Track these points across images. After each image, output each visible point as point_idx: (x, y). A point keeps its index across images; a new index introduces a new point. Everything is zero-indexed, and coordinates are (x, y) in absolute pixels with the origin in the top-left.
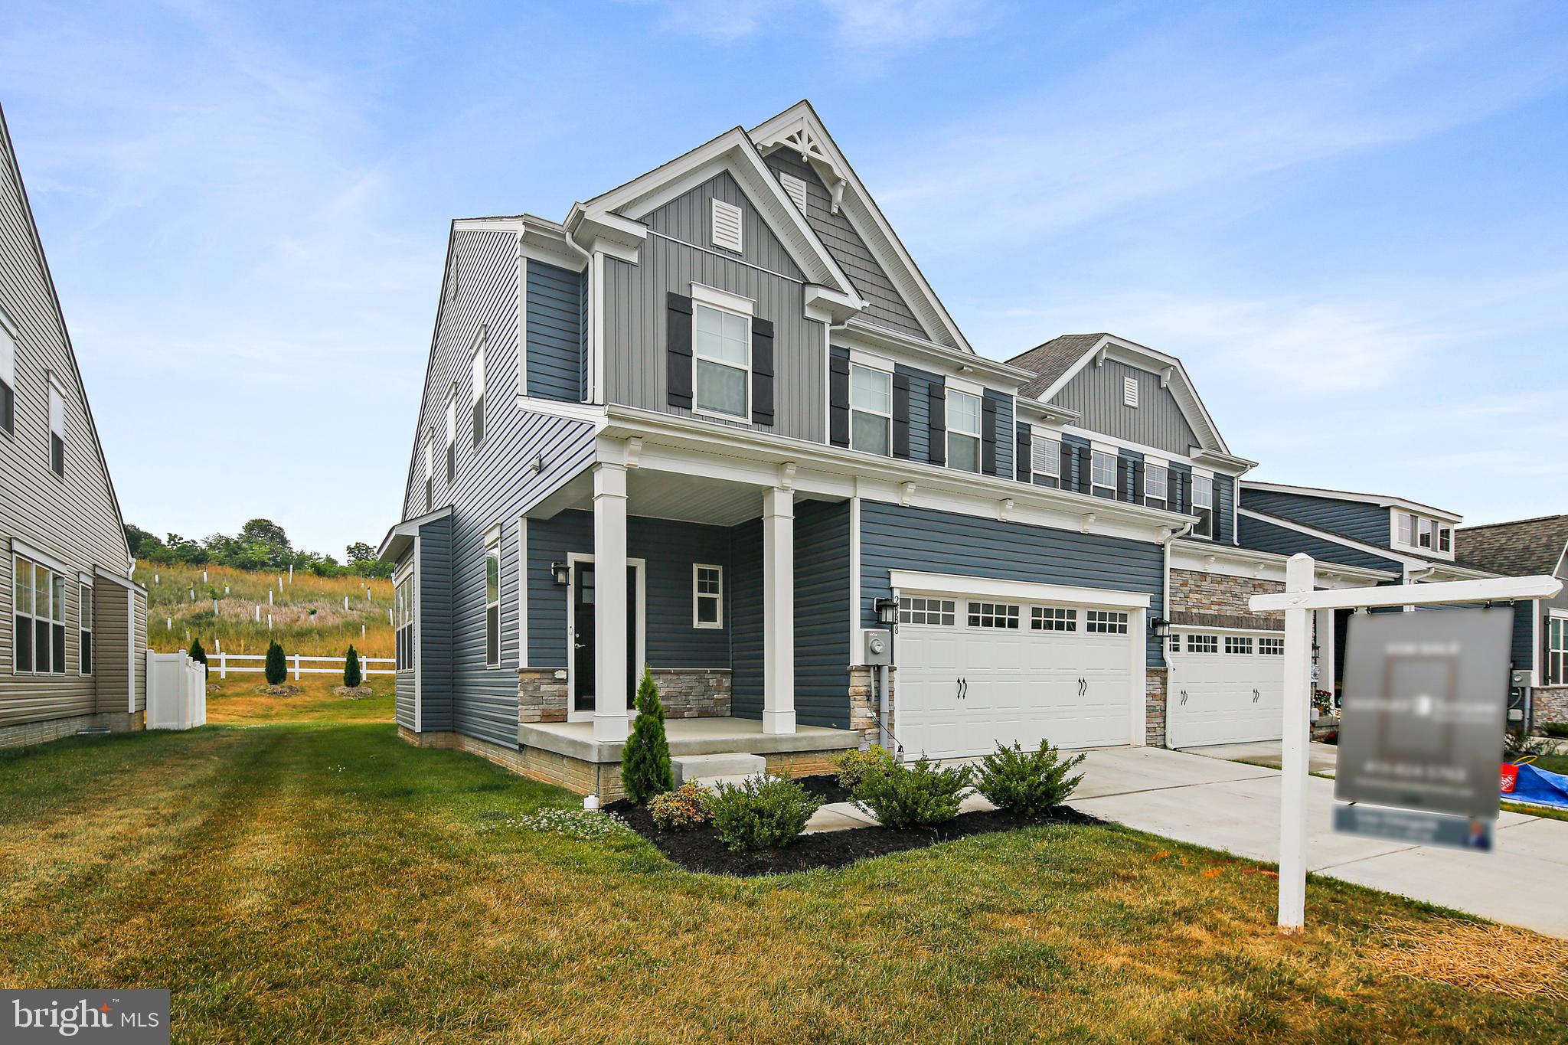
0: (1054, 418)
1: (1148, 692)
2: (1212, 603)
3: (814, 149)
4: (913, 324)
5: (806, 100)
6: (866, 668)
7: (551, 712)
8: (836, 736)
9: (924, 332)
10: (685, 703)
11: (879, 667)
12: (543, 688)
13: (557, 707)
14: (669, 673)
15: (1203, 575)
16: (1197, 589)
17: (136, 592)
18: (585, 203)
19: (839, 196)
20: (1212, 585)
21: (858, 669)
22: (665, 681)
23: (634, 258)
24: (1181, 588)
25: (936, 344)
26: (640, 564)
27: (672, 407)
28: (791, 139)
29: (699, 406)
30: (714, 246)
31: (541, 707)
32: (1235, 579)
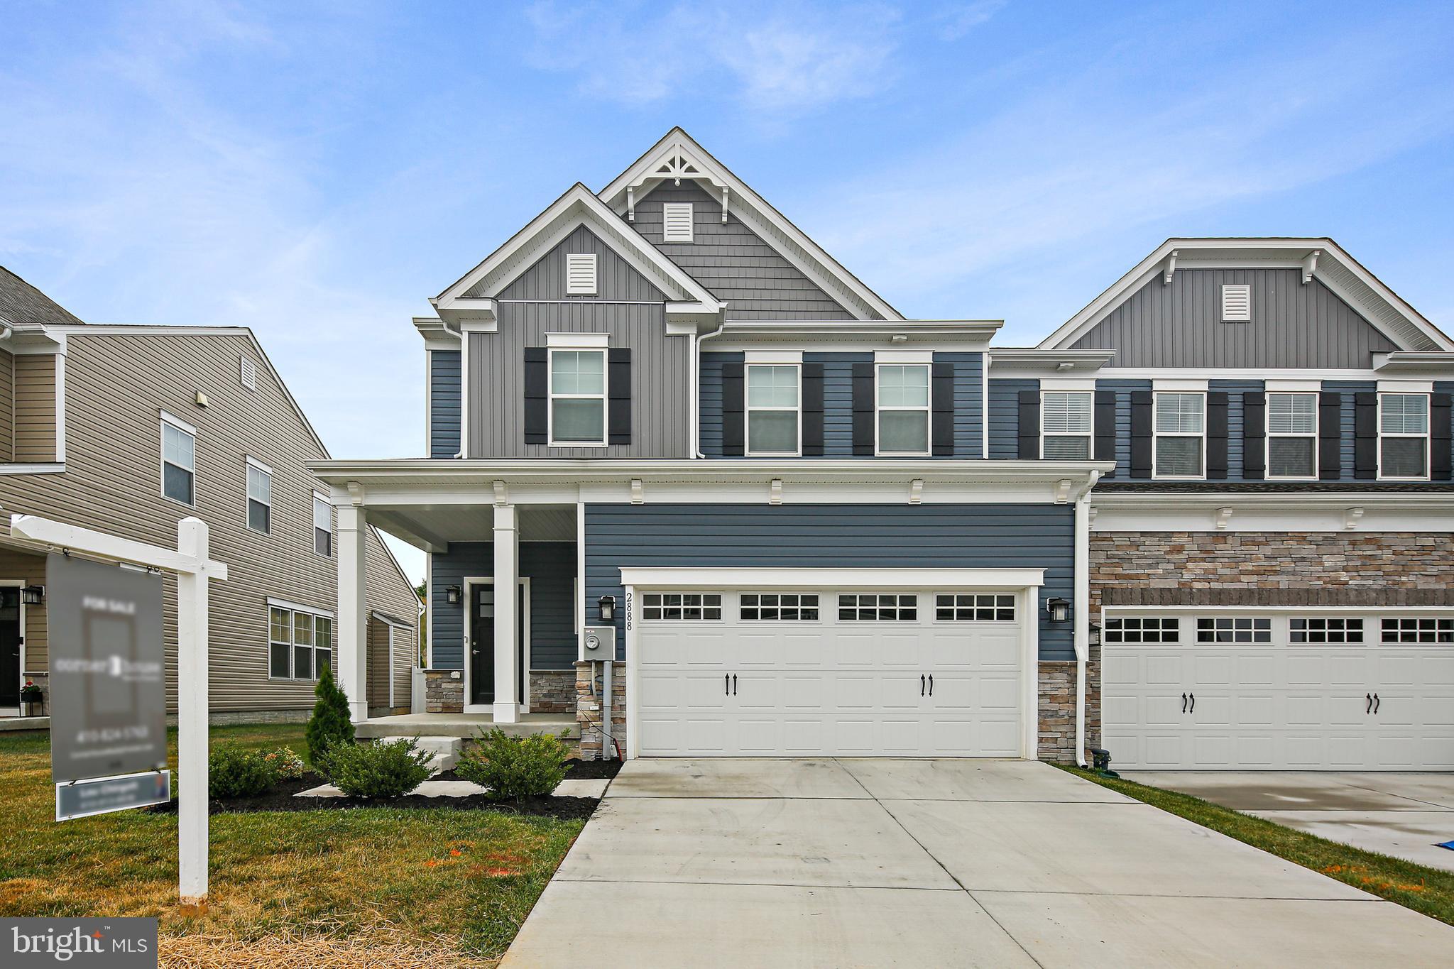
0: (1072, 365)
1: (1040, 693)
2: (1242, 573)
3: (691, 169)
4: (829, 307)
5: (677, 127)
6: (588, 664)
7: (450, 705)
8: (553, 726)
9: (845, 311)
10: (566, 700)
11: (602, 663)
12: (444, 685)
13: (455, 701)
14: (549, 673)
15: (1221, 536)
16: (1205, 556)
17: (394, 627)
18: (437, 297)
19: (725, 203)
20: (1243, 548)
21: (582, 665)
22: (547, 680)
23: (493, 327)
24: (1167, 557)
25: (864, 321)
26: (526, 581)
27: (529, 445)
28: (665, 169)
29: (554, 439)
30: (569, 296)
31: (442, 700)
32: (1302, 537)
